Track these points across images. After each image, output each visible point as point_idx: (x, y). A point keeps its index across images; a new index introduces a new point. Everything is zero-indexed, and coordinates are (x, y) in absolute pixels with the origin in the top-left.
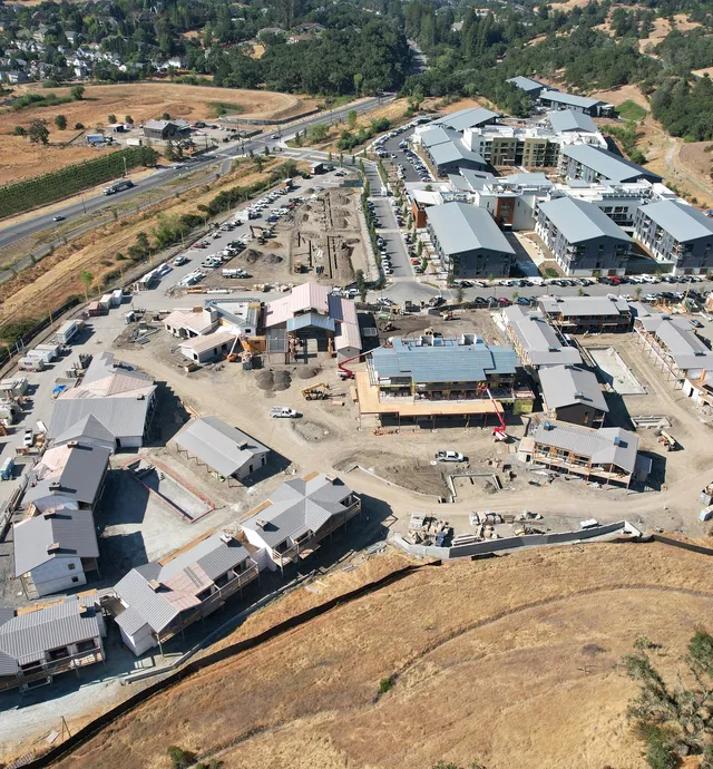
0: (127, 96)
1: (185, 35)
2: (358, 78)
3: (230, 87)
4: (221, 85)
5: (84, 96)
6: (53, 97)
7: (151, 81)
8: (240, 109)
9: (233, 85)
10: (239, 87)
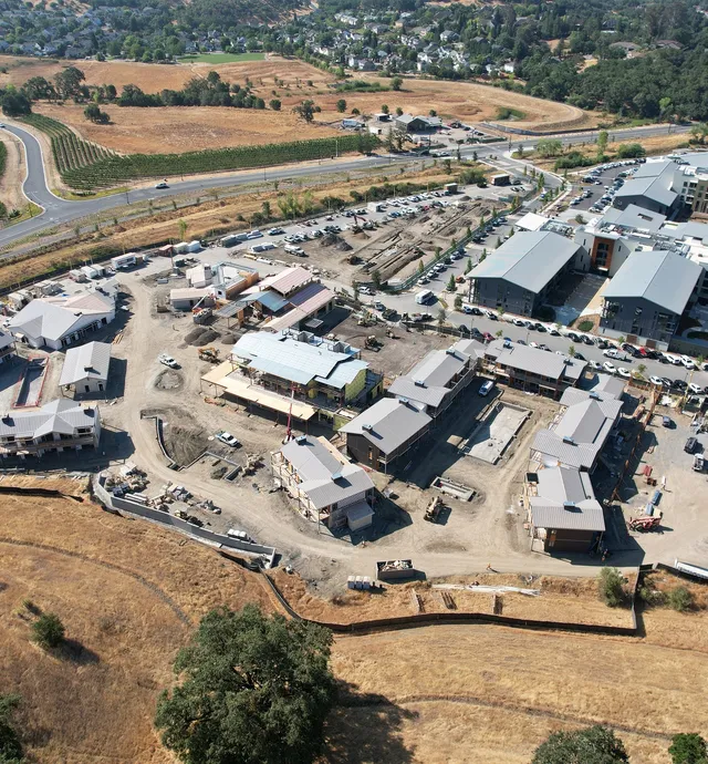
0: (439, 92)
1: (549, 43)
2: (664, 102)
3: (535, 96)
4: (528, 93)
5: (402, 87)
6: (378, 85)
7: (474, 82)
8: (521, 116)
9: (539, 94)
10: (545, 97)
